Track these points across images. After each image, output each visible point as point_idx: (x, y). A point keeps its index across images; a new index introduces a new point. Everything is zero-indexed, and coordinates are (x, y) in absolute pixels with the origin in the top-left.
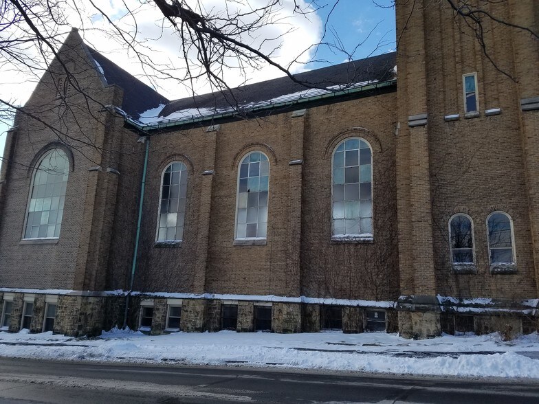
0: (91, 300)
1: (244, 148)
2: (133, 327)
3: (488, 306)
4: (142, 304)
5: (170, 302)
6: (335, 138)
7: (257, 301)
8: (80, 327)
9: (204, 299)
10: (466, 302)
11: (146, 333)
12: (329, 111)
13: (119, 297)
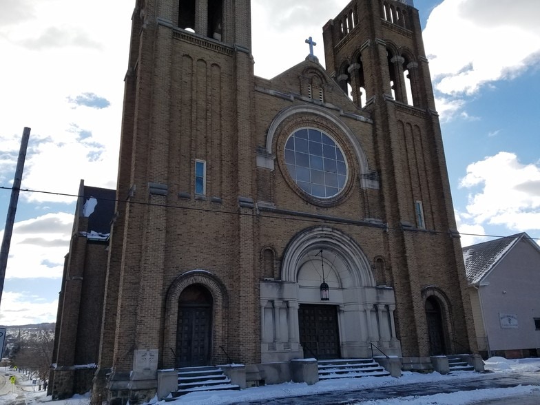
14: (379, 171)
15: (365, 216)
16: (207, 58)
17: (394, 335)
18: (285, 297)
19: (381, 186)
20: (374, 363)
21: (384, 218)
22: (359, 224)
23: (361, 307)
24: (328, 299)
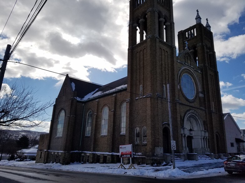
0: (67, 154)
1: (103, 106)
2: (80, 162)
3: (140, 155)
4: (82, 155)
5: (87, 154)
6: (122, 103)
7: (104, 154)
8: (64, 162)
9: (92, 153)
10: (137, 154)
11: (82, 164)
12: (121, 94)
13: (76, 153)
14: (204, 91)
15: (200, 106)
16: (165, 49)
17: (208, 147)
18: (185, 133)
19: (204, 96)
20: (205, 155)
21: (205, 107)
22: (198, 108)
23: (200, 137)
24: (192, 134)
